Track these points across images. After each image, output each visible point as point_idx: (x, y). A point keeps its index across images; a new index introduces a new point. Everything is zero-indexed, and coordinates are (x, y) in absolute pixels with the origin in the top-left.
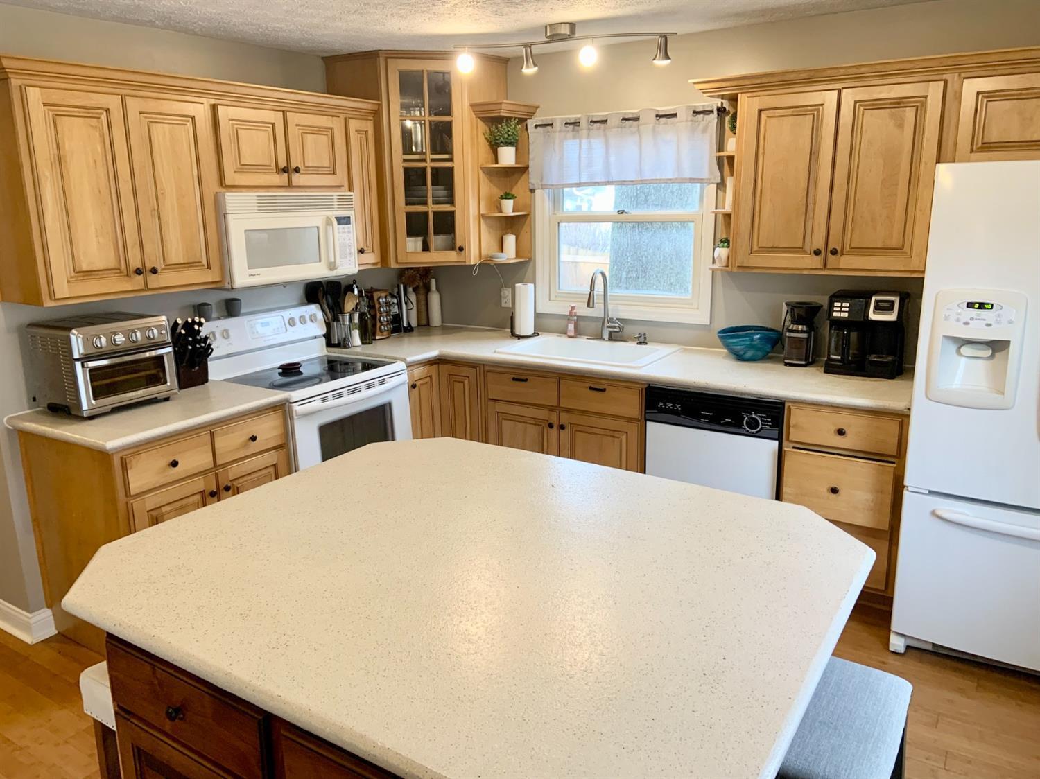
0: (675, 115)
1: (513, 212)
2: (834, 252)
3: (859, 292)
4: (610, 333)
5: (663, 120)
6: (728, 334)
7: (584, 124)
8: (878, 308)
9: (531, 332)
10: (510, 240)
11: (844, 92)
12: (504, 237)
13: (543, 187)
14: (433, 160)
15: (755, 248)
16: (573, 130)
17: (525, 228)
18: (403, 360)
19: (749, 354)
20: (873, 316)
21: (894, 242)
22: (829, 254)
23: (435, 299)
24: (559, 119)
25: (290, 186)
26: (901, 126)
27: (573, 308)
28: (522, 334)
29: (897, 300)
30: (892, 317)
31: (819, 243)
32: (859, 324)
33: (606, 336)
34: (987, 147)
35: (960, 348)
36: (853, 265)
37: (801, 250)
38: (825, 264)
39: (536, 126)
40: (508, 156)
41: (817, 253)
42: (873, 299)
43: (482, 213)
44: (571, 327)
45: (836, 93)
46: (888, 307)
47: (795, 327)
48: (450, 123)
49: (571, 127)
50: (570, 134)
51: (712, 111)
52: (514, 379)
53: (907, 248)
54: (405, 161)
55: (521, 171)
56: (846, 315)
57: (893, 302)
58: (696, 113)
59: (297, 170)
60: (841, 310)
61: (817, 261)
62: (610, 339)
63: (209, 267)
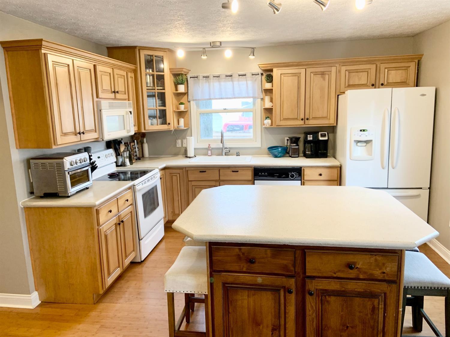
0: (245, 75)
1: (184, 109)
2: (307, 119)
3: (314, 132)
4: (225, 153)
5: (241, 76)
6: (271, 149)
7: (211, 77)
8: (322, 136)
9: (193, 156)
10: (182, 121)
11: (307, 69)
12: (179, 119)
13: (193, 100)
14: (157, 89)
15: (282, 119)
16: (206, 80)
17: (186, 116)
18: (158, 168)
19: (279, 155)
20: (321, 138)
21: (325, 115)
22: (306, 121)
23: (146, 146)
24: (201, 75)
25: (115, 99)
26: (324, 79)
27: (209, 145)
28: (191, 156)
29: (326, 133)
30: (326, 138)
31: (302, 117)
32: (316, 142)
33: (224, 154)
34: (351, 86)
35: (357, 144)
36: (313, 123)
37: (297, 119)
38: (304, 123)
39: (191, 77)
40: (182, 88)
41: (302, 119)
42: (320, 133)
43: (174, 110)
44: (209, 152)
45: (305, 69)
46: (325, 136)
47: (293, 145)
48: (163, 75)
49: (205, 78)
50: (205, 81)
51: (259, 74)
52: (200, 172)
53: (328, 117)
54: (147, 89)
55: (186, 94)
56: (312, 139)
57: (325, 134)
58: (253, 75)
59: (118, 92)
60: (310, 138)
61: (302, 122)
62: (225, 155)
63: (96, 132)
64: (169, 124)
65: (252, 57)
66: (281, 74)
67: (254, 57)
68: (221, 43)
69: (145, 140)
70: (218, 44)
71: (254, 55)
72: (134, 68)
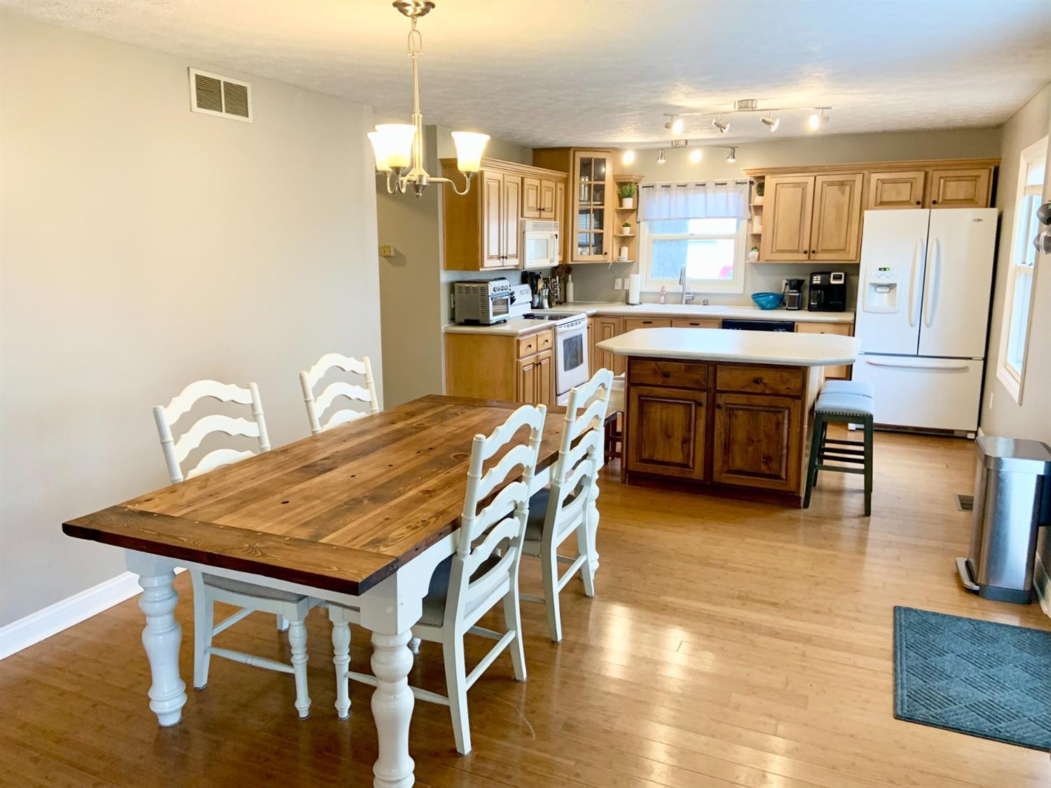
0: (725, 184)
1: (630, 233)
2: (814, 252)
3: (825, 271)
4: (686, 301)
5: (719, 186)
6: (756, 297)
7: (674, 187)
8: (835, 278)
9: (637, 302)
10: (625, 250)
11: (817, 177)
12: (622, 248)
13: (645, 220)
14: (594, 205)
15: (774, 251)
16: (665, 190)
17: (632, 244)
18: (585, 312)
19: (769, 306)
20: (833, 282)
21: (841, 247)
22: (811, 254)
23: (571, 286)
24: (659, 184)
25: (540, 218)
26: (843, 193)
27: (663, 287)
28: (634, 303)
29: (843, 274)
30: (841, 282)
31: (806, 248)
32: (826, 287)
33: (684, 302)
34: (883, 204)
35: (875, 289)
36: (823, 258)
37: (797, 251)
38: (809, 257)
39: (643, 187)
40: (628, 203)
41: (805, 252)
42: (832, 274)
43: (615, 233)
44: (663, 298)
45: (813, 178)
46: (839, 278)
47: (792, 291)
48: (603, 185)
49: (664, 188)
50: (664, 192)
51: (746, 183)
52: (644, 323)
53: (847, 250)
54: (580, 205)
55: (635, 210)
56: (819, 282)
57: (841, 275)
58: (737, 183)
59: (544, 210)
60: (817, 280)
61: (805, 257)
62: (686, 303)
63: (517, 257)
64: (606, 254)
65: (731, 160)
66: (777, 184)
67: (734, 160)
68: (686, 141)
69: (570, 276)
70: (683, 143)
71: (734, 158)
72: (565, 176)
